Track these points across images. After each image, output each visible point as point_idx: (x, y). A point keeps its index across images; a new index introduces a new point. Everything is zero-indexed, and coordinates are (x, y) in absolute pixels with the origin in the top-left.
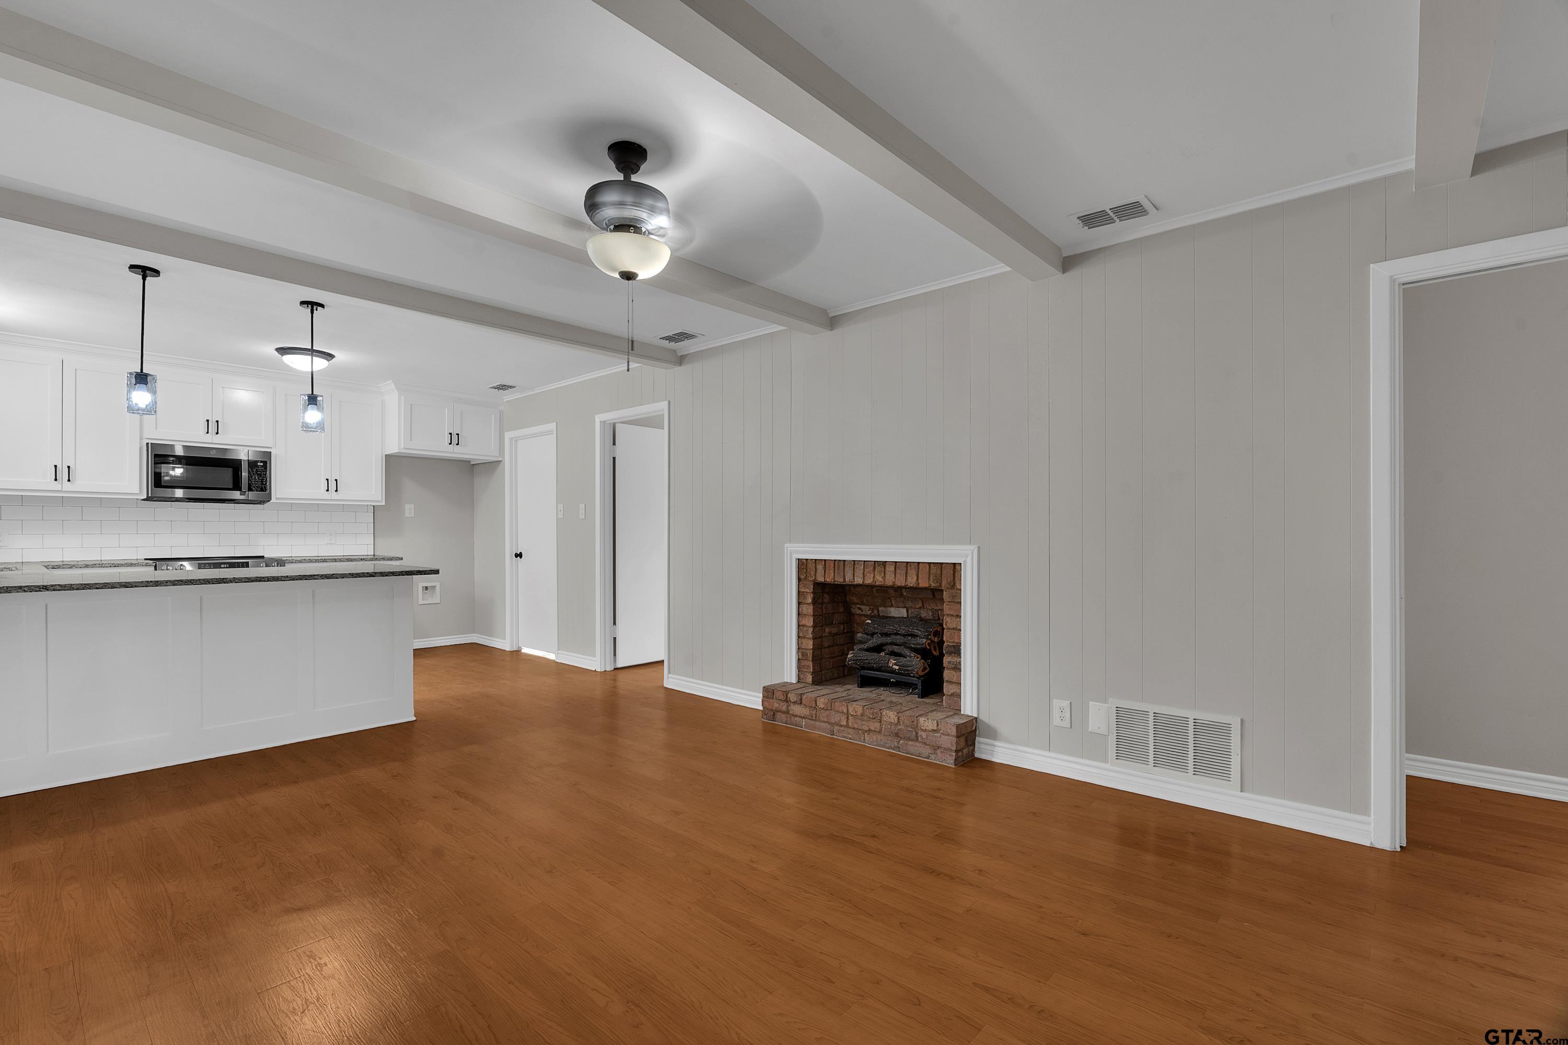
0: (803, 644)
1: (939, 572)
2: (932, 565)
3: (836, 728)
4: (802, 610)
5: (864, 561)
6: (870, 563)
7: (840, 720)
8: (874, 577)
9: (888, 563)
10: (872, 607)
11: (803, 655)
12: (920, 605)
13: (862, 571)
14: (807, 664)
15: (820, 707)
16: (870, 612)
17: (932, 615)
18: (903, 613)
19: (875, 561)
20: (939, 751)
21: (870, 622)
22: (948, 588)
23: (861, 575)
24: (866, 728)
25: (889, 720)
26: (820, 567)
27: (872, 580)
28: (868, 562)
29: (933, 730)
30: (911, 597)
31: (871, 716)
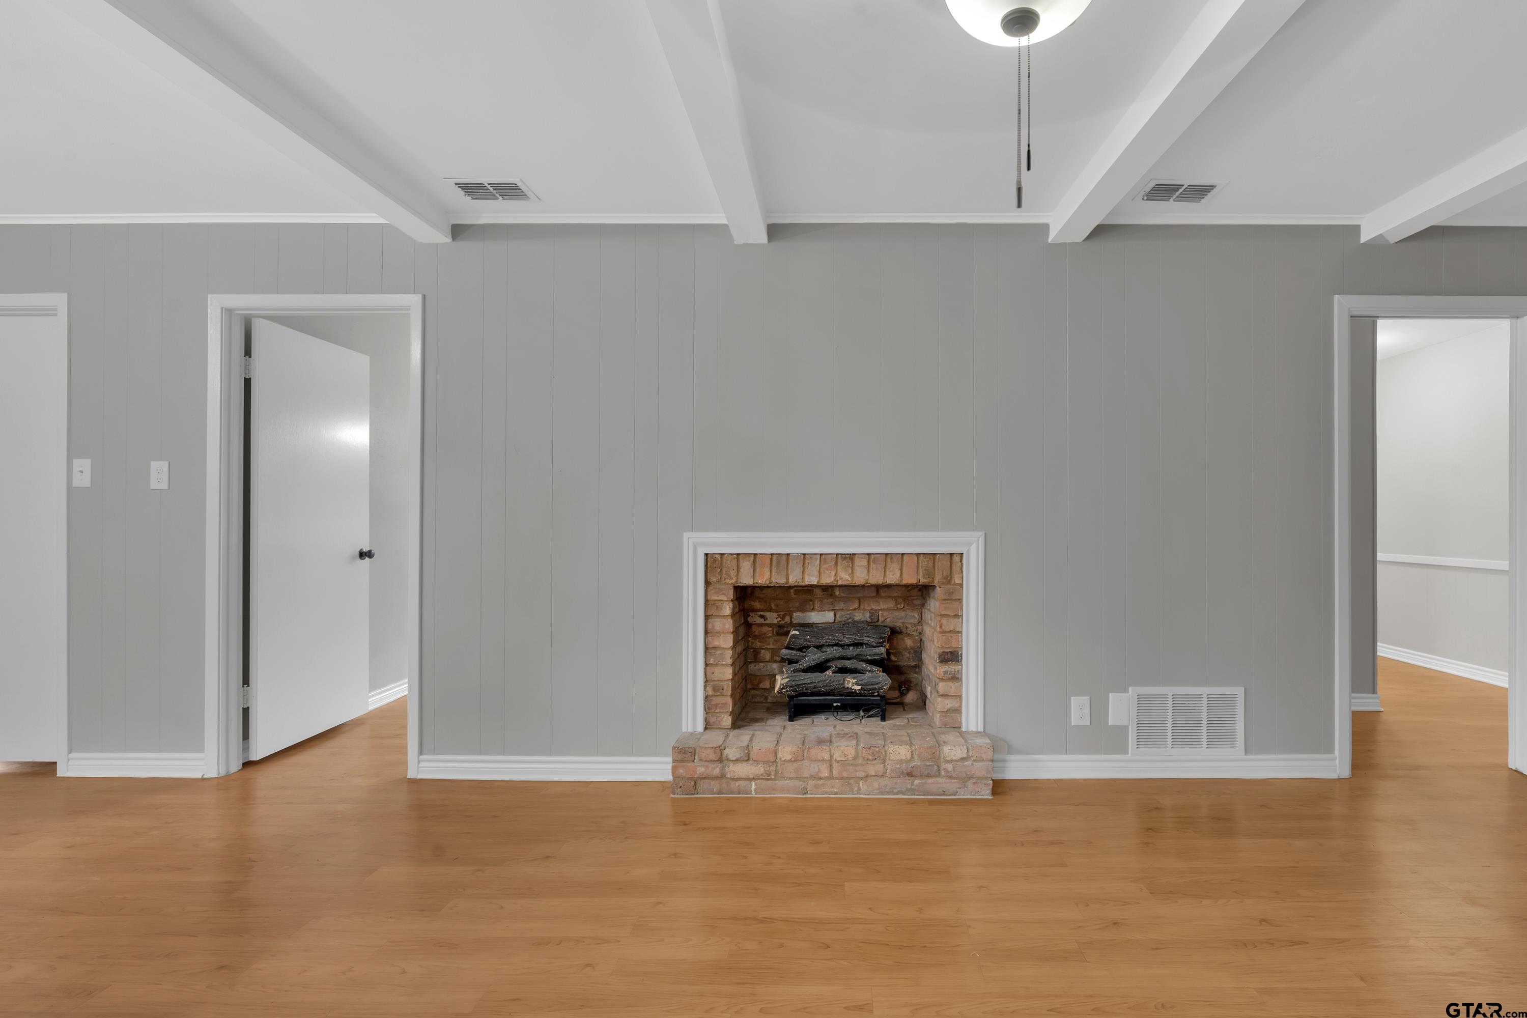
0: (716, 674)
1: (931, 564)
2: (921, 556)
3: (811, 783)
4: (713, 627)
5: (821, 555)
6: (830, 556)
7: (819, 771)
8: (836, 574)
9: (857, 555)
10: (782, 613)
11: (715, 689)
12: (856, 605)
13: (818, 568)
14: (724, 702)
15: (783, 759)
16: (779, 619)
17: (870, 617)
18: (829, 617)
19: (837, 554)
20: (970, 784)
21: (797, 633)
22: (943, 584)
23: (816, 573)
24: (862, 774)
25: (898, 757)
26: (746, 565)
27: (832, 579)
28: (826, 556)
29: (963, 759)
30: (846, 597)
31: (870, 758)
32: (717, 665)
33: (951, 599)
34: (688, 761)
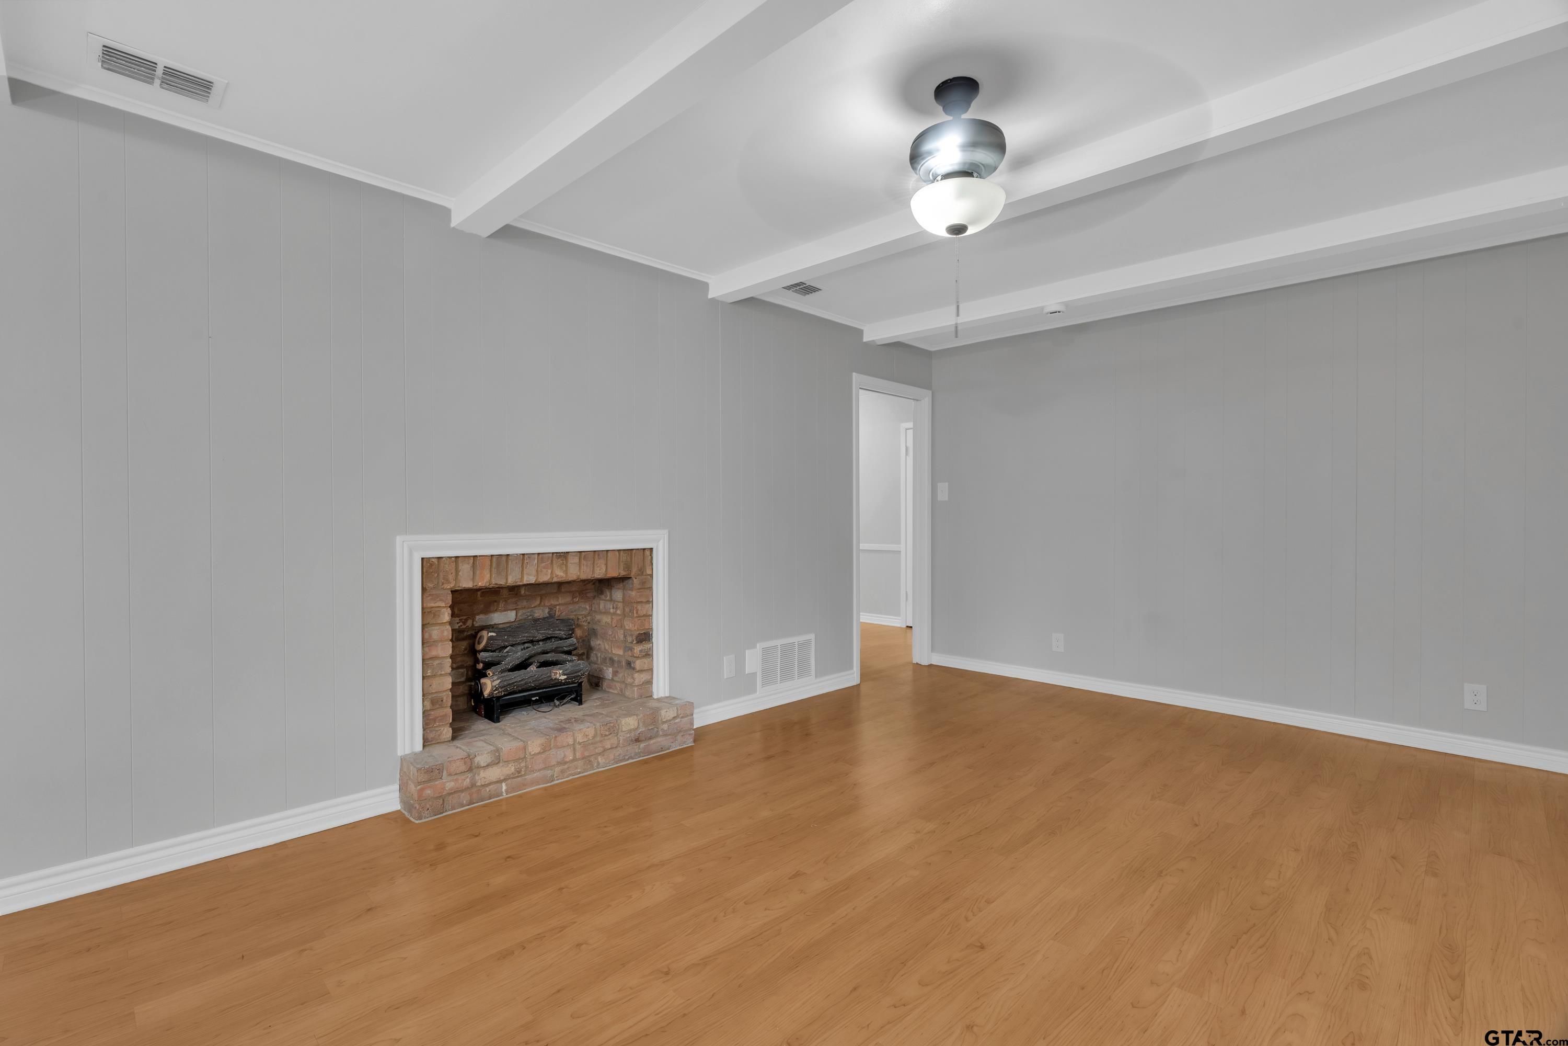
1: (629, 559)
2: (622, 552)
4: (430, 636)
5: (539, 554)
6: (547, 555)
7: (565, 756)
8: (552, 572)
9: (570, 553)
12: (538, 602)
13: (536, 567)
15: (533, 753)
17: (549, 613)
18: (511, 616)
19: (553, 553)
22: (638, 575)
23: (534, 572)
24: (600, 750)
25: (629, 728)
26: (465, 568)
27: (549, 577)
28: (543, 555)
29: (674, 718)
31: (607, 733)
32: (434, 676)
33: (645, 588)
34: (436, 780)
